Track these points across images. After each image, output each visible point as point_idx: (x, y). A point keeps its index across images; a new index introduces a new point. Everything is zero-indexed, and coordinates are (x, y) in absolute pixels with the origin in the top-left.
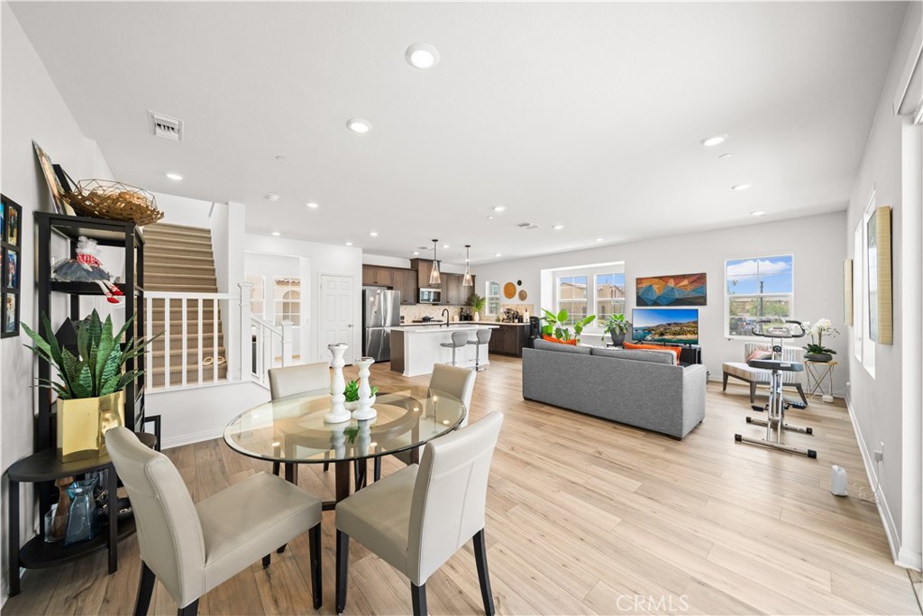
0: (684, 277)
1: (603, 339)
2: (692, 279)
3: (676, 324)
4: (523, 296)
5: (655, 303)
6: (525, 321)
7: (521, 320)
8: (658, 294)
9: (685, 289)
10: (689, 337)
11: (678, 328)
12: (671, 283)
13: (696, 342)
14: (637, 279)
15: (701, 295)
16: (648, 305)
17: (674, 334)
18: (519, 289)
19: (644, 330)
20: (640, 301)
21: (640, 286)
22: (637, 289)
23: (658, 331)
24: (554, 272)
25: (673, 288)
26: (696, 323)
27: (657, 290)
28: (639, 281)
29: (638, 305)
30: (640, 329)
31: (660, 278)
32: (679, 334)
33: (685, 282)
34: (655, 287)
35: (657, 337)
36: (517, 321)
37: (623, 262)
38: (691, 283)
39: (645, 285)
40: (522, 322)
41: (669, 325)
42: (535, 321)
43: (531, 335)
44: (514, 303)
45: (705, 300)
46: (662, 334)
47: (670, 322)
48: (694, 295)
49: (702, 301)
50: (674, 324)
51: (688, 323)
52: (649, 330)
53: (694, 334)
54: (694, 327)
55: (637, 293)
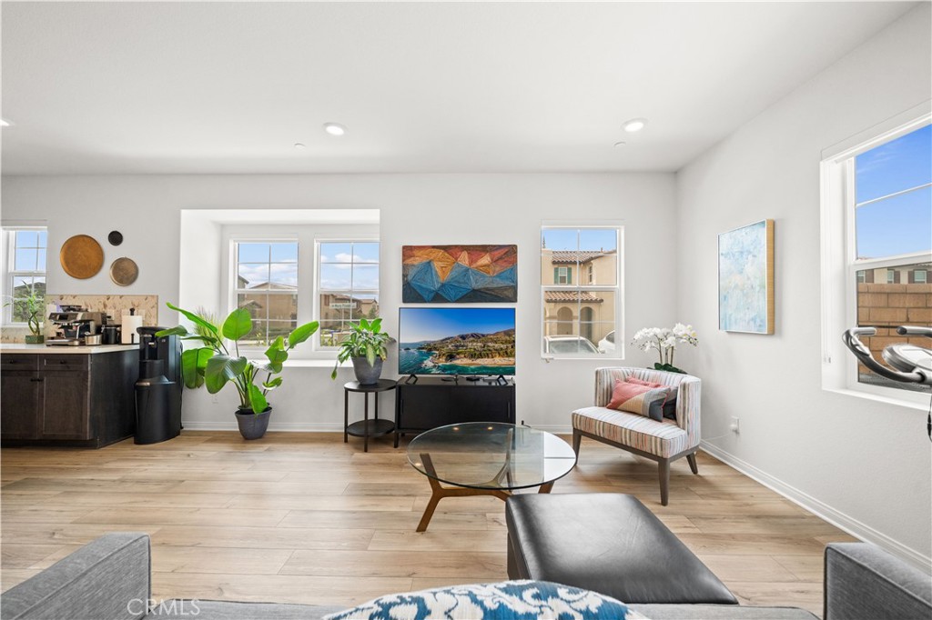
0: (484, 249)
1: (334, 375)
2: (498, 254)
3: (476, 337)
4: (125, 273)
5: (437, 298)
6: (126, 338)
7: (110, 334)
8: (441, 280)
9: (484, 273)
10: (499, 361)
11: (478, 345)
12: (464, 259)
13: (512, 371)
14: (405, 248)
15: (512, 284)
16: (425, 302)
17: (473, 356)
18: (112, 254)
19: (420, 347)
20: (411, 293)
21: (409, 261)
22: (405, 267)
23: (444, 350)
24: (222, 227)
25: (467, 270)
26: (511, 333)
27: (440, 273)
28: (408, 251)
29: (404, 301)
30: (413, 345)
31: (446, 248)
32: (480, 356)
33: (485, 260)
34: (437, 266)
35: (442, 362)
36: (96, 339)
37: (373, 216)
38: (495, 261)
39: (418, 261)
40: (118, 341)
41: (463, 337)
42: (155, 344)
43: (142, 376)
44: (96, 292)
45: (515, 289)
46: (451, 357)
47: (465, 333)
48: (499, 283)
49: (509, 293)
50: (472, 336)
51: (497, 333)
52: (428, 349)
53: (509, 356)
54: (506, 342)
55: (404, 276)
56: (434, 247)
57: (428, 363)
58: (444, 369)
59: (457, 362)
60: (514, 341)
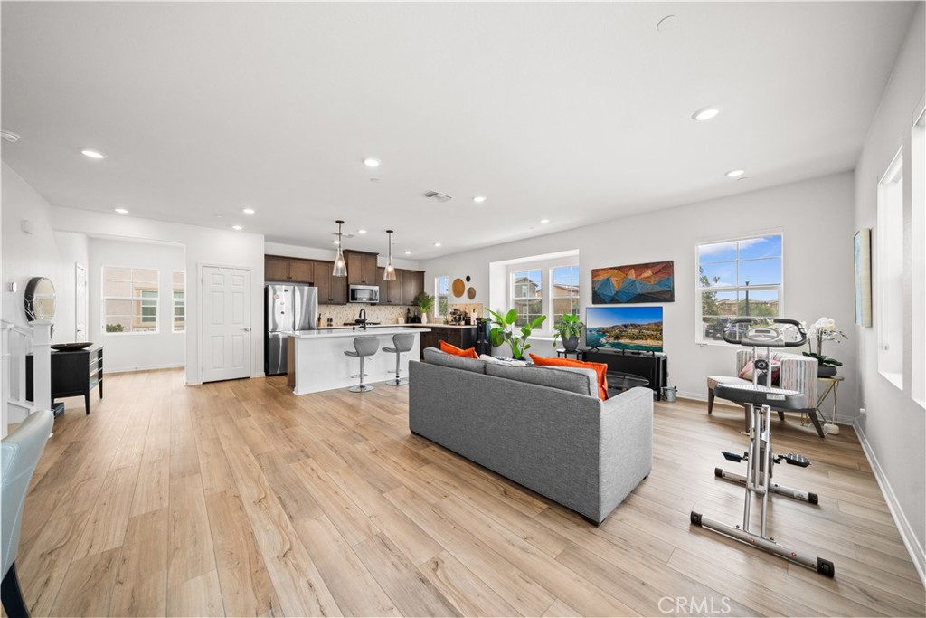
0: (647, 266)
1: (554, 344)
2: (657, 268)
3: (634, 326)
4: (472, 294)
5: (613, 301)
6: (472, 323)
7: (468, 322)
8: (616, 289)
9: (648, 281)
10: (650, 342)
11: (636, 331)
12: (632, 275)
13: (660, 350)
14: (593, 271)
15: (666, 288)
16: (606, 303)
17: (632, 338)
18: (467, 285)
19: (598, 331)
20: (597, 298)
21: (595, 279)
22: (593, 282)
23: (613, 333)
24: (507, 266)
25: (634, 281)
26: (660, 324)
27: (615, 285)
28: (595, 273)
29: (593, 303)
30: (594, 329)
31: (619, 268)
32: (637, 338)
33: (648, 273)
34: (614, 280)
35: (612, 340)
36: (463, 323)
37: (576, 252)
38: (655, 274)
39: (601, 278)
40: (470, 324)
41: (625, 326)
42: (482, 324)
43: (477, 340)
44: (462, 303)
45: (673, 295)
46: (617, 337)
47: (626, 323)
48: (658, 289)
49: (668, 296)
50: (632, 325)
51: (649, 324)
52: (603, 332)
53: (657, 339)
54: (656, 330)
55: (593, 288)
56: (611, 268)
57: (603, 340)
58: (613, 345)
59: (621, 341)
60: (662, 330)
